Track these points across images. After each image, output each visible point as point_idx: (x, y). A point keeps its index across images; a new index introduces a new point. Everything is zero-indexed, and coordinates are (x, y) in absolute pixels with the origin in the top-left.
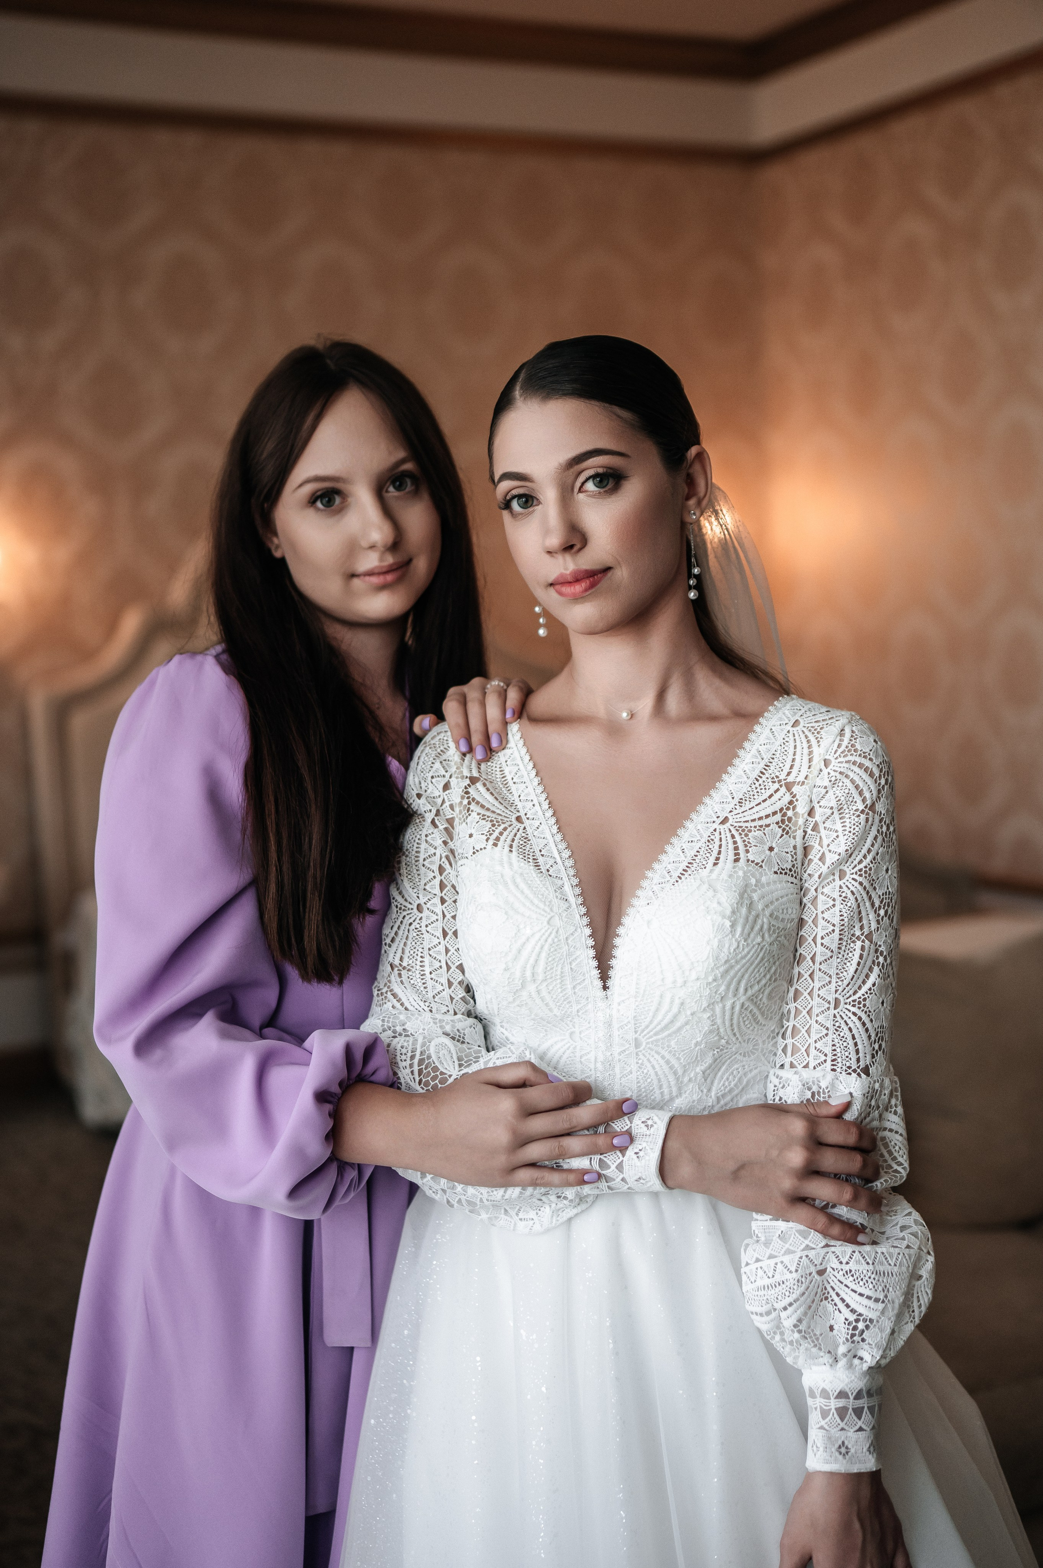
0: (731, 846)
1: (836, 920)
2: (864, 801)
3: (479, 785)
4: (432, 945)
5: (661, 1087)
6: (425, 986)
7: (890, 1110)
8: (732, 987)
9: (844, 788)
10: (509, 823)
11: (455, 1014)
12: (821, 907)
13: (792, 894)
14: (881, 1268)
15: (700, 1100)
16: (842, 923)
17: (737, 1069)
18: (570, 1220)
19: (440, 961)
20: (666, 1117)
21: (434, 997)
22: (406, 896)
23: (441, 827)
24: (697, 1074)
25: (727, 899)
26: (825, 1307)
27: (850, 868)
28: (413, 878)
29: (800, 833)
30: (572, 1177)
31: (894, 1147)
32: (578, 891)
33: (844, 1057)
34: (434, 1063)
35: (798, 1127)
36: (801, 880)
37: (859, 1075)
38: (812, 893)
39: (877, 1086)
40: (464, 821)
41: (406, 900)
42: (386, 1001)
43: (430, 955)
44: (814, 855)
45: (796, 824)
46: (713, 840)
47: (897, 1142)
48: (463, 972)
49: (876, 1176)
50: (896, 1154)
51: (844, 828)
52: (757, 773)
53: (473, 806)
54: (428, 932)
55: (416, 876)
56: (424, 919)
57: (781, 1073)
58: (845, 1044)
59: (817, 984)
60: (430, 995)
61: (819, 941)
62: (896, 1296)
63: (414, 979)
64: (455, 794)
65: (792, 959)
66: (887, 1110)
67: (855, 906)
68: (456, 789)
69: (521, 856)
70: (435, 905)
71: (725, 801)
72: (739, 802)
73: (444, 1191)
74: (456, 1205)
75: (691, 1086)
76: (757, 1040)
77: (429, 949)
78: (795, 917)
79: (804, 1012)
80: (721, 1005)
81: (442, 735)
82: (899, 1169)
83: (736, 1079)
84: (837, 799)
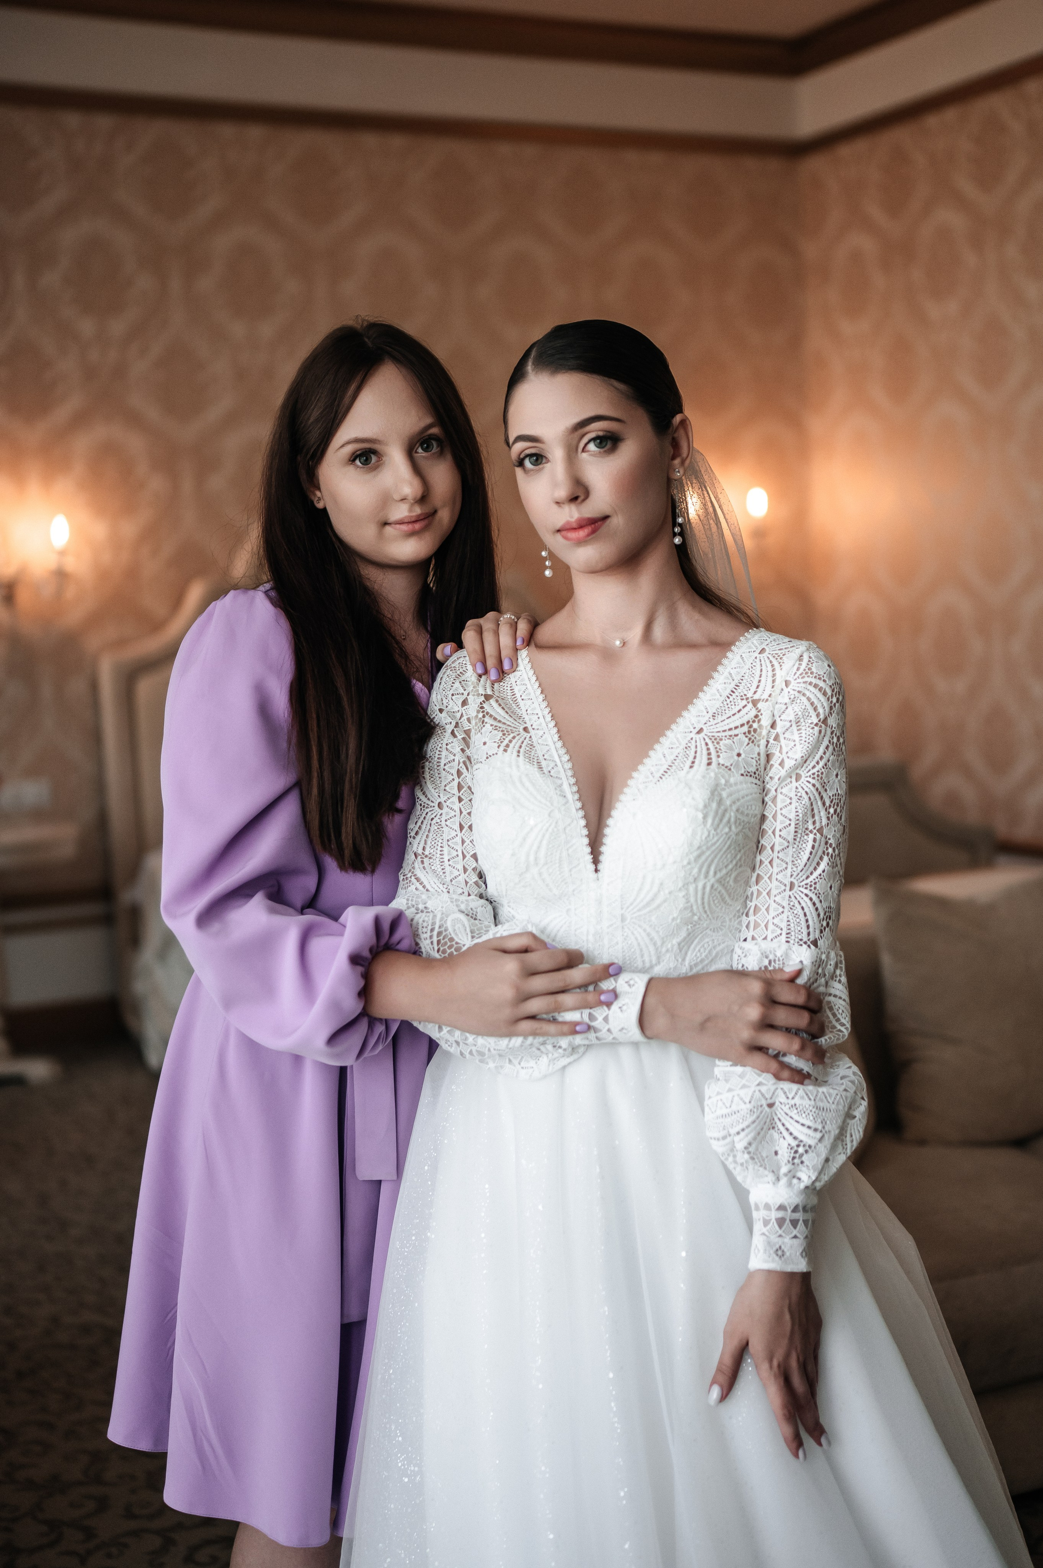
0: (705, 752)
1: (792, 816)
2: (818, 715)
3: (492, 701)
4: (450, 837)
5: (642, 956)
6: (444, 871)
7: (835, 978)
8: (704, 870)
9: (801, 704)
10: (518, 733)
11: (469, 895)
12: (780, 804)
13: (756, 793)
14: (821, 1104)
15: (675, 968)
16: (797, 818)
17: (708, 942)
18: (564, 1068)
19: (457, 851)
20: (645, 978)
21: (451, 881)
22: (429, 796)
23: (460, 737)
24: (673, 946)
25: (700, 796)
26: (772, 1136)
27: (805, 772)
28: (435, 781)
29: (763, 743)
30: (565, 1028)
31: (838, 1010)
32: (575, 789)
33: (797, 931)
34: (450, 935)
35: (756, 988)
36: (764, 782)
37: (809, 946)
38: (773, 793)
39: (824, 957)
40: (479, 731)
41: (429, 799)
42: (411, 884)
43: (449, 846)
44: (775, 761)
45: (760, 735)
46: (689, 747)
47: (840, 1006)
48: (477, 860)
49: (821, 1032)
50: (839, 1016)
51: (801, 738)
52: (728, 691)
53: (487, 719)
54: (447, 826)
55: (438, 778)
56: (444, 815)
57: (744, 944)
58: (798, 920)
59: (776, 870)
60: (448, 879)
61: (777, 833)
62: (833, 1129)
63: (435, 865)
64: (472, 709)
65: (755, 849)
66: (832, 979)
67: (808, 803)
68: (473, 705)
69: (527, 760)
70: (453, 803)
71: (701, 714)
72: (713, 716)
73: (457, 1043)
74: (468, 1055)
75: (668, 955)
76: (724, 918)
77: (448, 841)
78: (758, 812)
79: (765, 893)
80: (694, 885)
81: (462, 659)
82: (843, 1029)
83: (707, 951)
84: (795, 714)
